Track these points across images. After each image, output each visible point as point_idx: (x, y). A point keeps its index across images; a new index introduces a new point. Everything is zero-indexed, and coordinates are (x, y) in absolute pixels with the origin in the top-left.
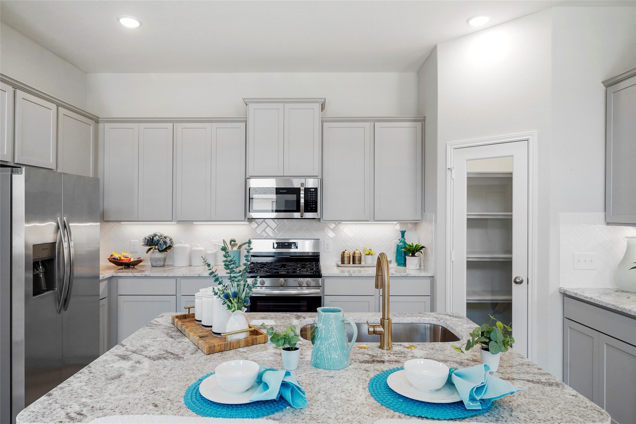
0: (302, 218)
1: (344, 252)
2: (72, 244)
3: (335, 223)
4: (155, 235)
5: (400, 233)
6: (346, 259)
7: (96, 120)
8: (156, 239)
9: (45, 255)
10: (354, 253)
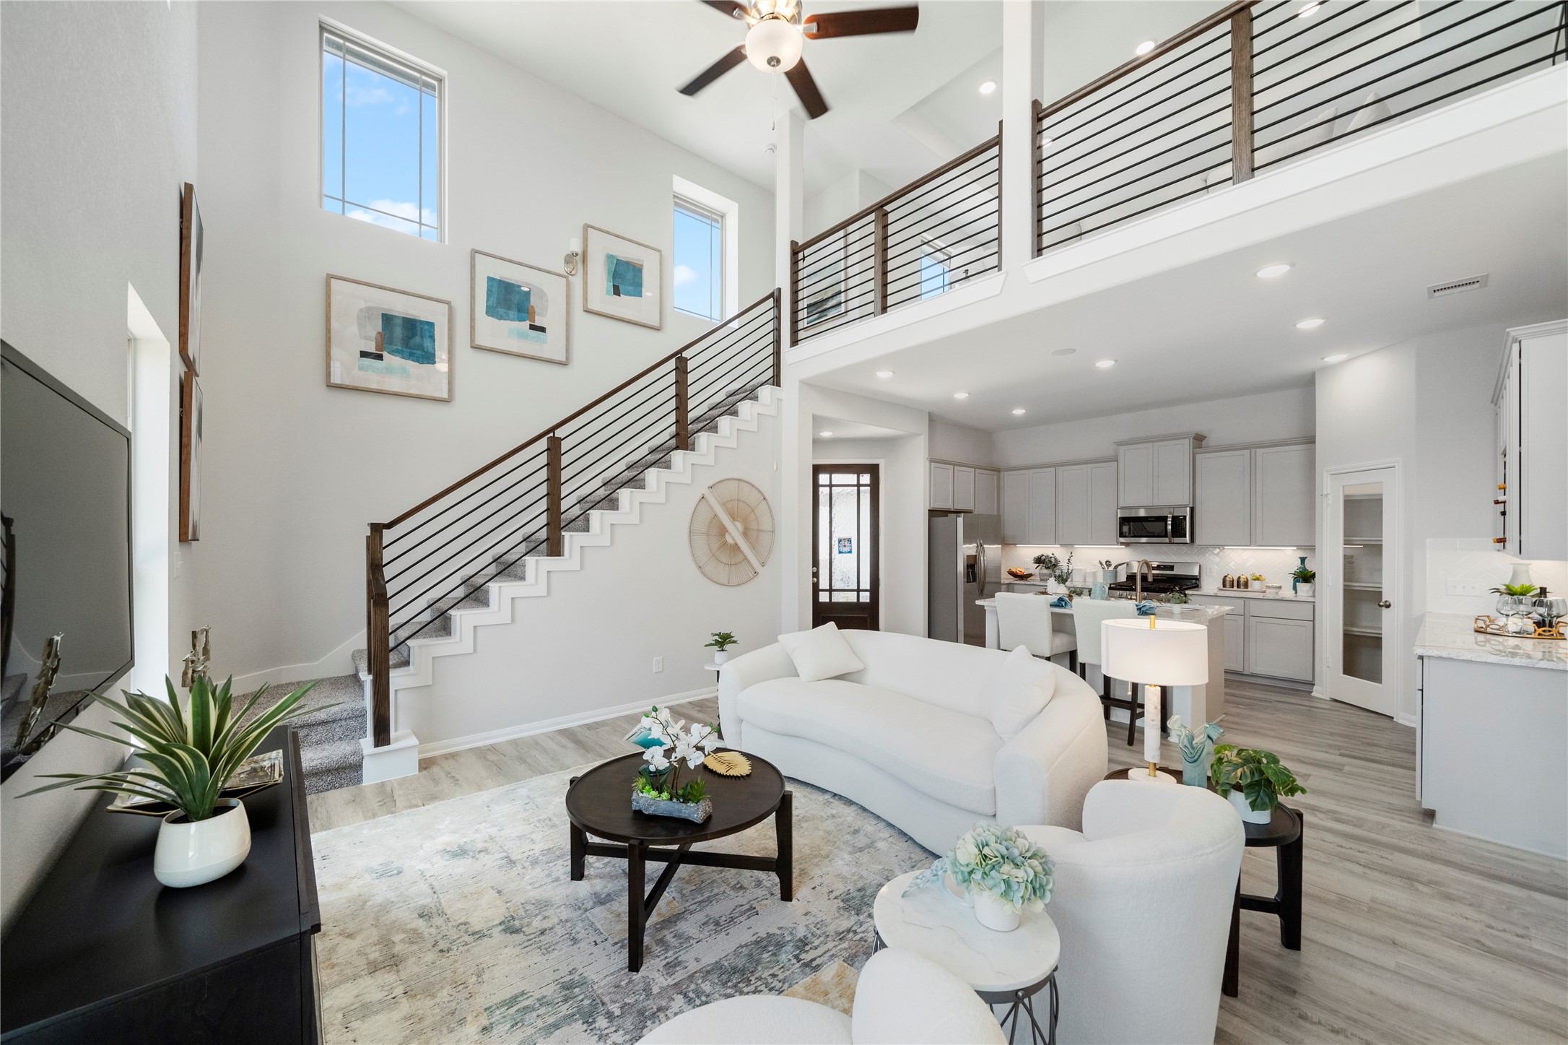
0: (1171, 543)
1: (1226, 576)
2: (985, 558)
3: (1219, 548)
4: (1043, 555)
5: (1300, 560)
6: (1227, 583)
7: (998, 471)
8: (1042, 558)
9: (972, 562)
10: (1239, 577)
